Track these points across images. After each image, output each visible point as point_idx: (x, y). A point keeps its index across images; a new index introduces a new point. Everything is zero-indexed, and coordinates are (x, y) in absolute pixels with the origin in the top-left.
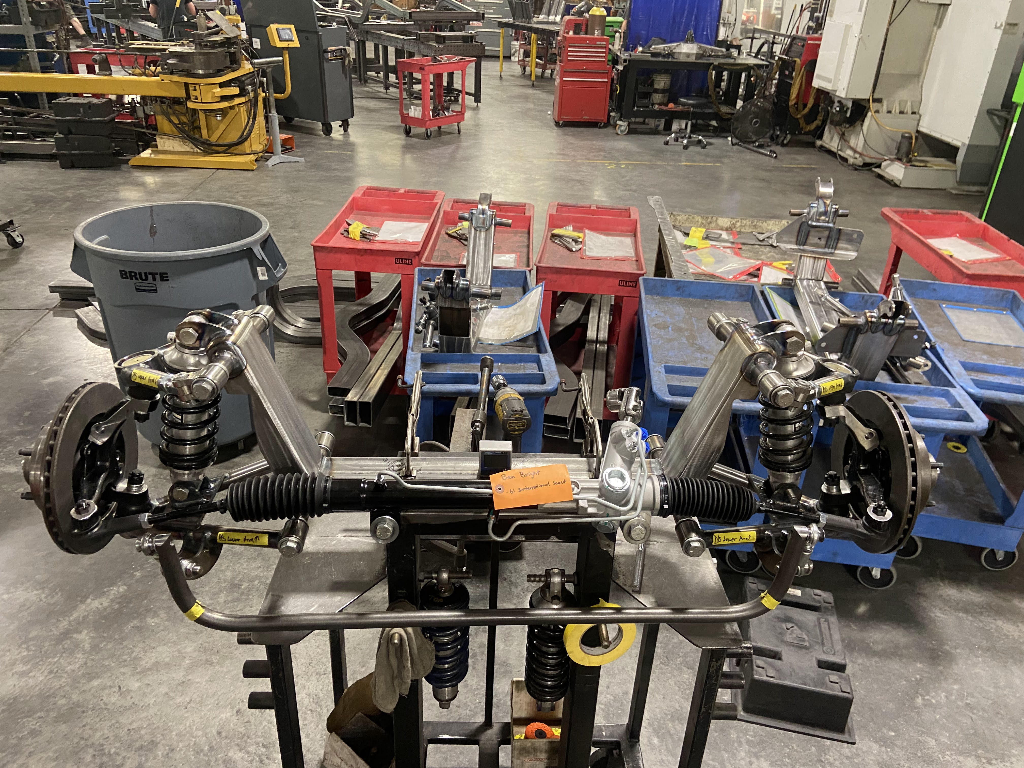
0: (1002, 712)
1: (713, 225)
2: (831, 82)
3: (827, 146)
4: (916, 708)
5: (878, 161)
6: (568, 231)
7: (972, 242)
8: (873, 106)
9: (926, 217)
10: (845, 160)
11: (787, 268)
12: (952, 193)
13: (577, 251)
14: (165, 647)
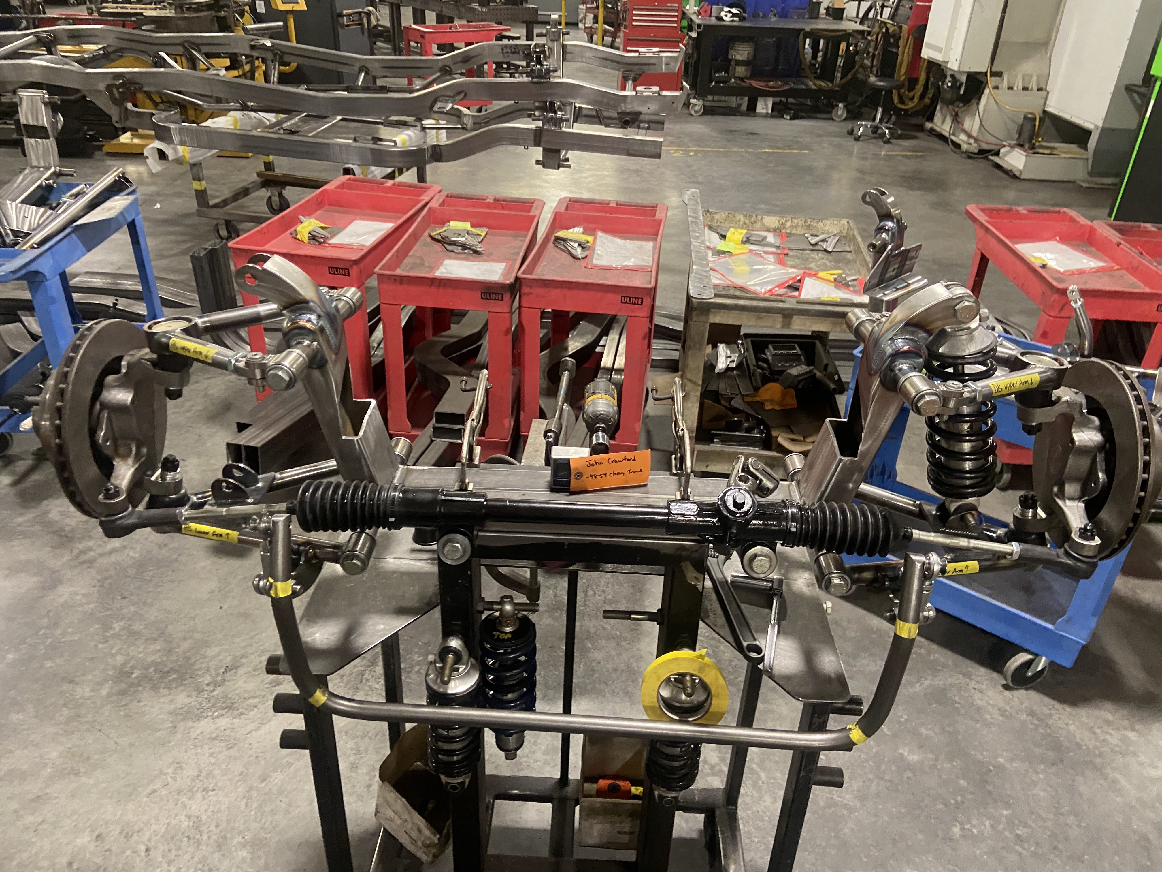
0: (1060, 846)
1: (758, 225)
2: (941, 52)
3: (938, 129)
4: (951, 839)
5: (996, 148)
6: (576, 233)
7: (1075, 248)
8: (991, 81)
9: (1020, 216)
10: (957, 146)
11: (835, 280)
12: (1081, 186)
13: (583, 258)
14: (25, 752)
